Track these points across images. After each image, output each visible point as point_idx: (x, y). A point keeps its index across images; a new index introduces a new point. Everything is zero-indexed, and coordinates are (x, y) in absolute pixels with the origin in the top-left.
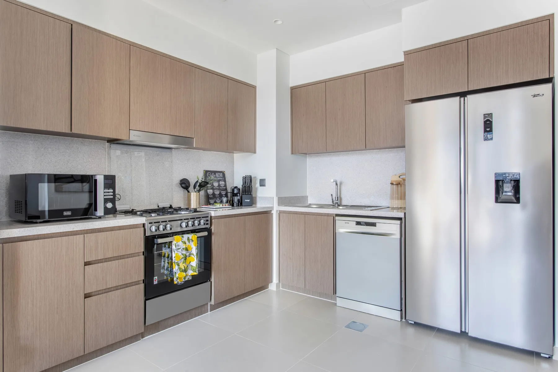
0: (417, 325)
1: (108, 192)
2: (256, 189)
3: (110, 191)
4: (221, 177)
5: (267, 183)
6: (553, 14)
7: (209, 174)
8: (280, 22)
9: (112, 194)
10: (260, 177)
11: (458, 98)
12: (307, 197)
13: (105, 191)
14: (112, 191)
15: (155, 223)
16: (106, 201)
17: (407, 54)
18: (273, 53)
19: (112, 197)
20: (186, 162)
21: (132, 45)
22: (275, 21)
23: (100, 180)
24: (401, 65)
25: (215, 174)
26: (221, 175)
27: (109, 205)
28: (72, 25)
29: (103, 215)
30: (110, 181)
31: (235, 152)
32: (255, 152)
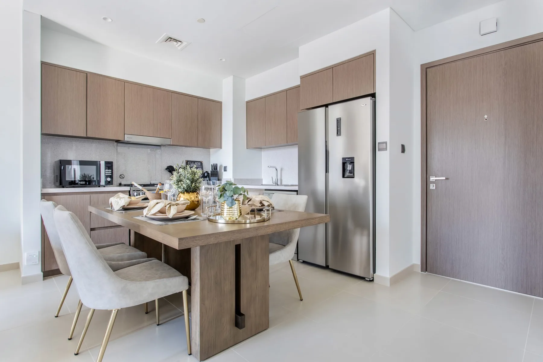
0: (304, 262)
1: (108, 172)
2: (222, 173)
3: (109, 171)
4: (199, 165)
5: (228, 169)
6: (375, 50)
7: (190, 163)
8: (224, 60)
9: (111, 173)
10: (224, 165)
11: (324, 108)
12: (262, 179)
13: (106, 171)
14: (111, 171)
15: (137, 191)
16: (107, 177)
17: (302, 78)
18: (230, 79)
19: (111, 174)
20: (172, 155)
21: (125, 82)
22: (221, 59)
23: (103, 164)
24: (298, 87)
25: (194, 163)
26: (199, 164)
27: (109, 179)
28: (87, 74)
29: (104, 184)
30: (109, 165)
31: (211, 148)
32: (221, 148)
